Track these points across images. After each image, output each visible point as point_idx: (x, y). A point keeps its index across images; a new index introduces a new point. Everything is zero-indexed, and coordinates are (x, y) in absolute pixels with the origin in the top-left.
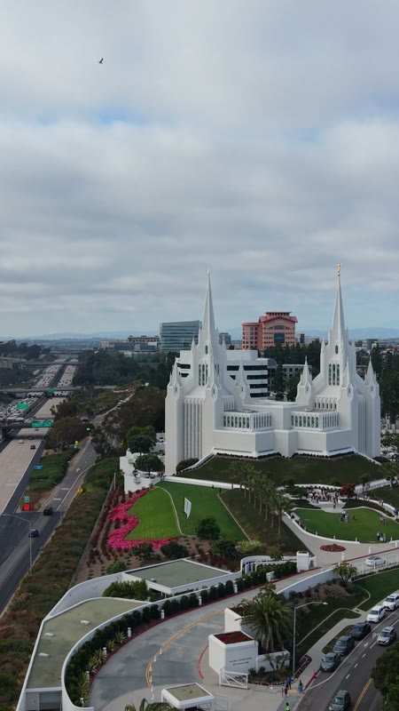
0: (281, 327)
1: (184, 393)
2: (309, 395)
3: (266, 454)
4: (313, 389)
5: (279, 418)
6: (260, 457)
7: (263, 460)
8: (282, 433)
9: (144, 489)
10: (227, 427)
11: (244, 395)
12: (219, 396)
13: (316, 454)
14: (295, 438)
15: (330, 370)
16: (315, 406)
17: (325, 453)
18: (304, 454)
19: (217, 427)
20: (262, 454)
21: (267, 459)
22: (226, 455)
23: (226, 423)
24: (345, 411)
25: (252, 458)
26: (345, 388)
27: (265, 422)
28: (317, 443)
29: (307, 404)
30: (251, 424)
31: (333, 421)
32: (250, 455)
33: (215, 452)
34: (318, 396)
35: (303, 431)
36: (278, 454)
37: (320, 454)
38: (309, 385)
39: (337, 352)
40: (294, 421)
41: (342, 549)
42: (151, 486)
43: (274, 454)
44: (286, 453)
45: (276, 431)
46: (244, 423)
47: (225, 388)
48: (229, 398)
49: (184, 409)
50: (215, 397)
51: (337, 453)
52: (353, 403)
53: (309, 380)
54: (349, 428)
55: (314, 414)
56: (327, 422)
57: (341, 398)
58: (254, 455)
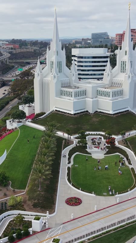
1: (43, 77)
2: (109, 78)
3: (79, 112)
4: (112, 75)
5: (90, 92)
6: (75, 114)
7: (76, 116)
9: (13, 129)
10: (62, 96)
11: (74, 78)
12: (58, 79)
13: (106, 112)
14: (96, 103)
15: (122, 65)
16: (112, 85)
17: (111, 112)
18: (100, 112)
19: (57, 96)
20: (77, 112)
21: (79, 115)
22: (59, 111)
23: (62, 93)
24: (126, 88)
25: (70, 114)
26: (127, 75)
27: (84, 93)
29: (108, 83)
30: (73, 96)
31: (121, 93)
32: (70, 112)
33: (55, 109)
34: (114, 79)
35: (101, 99)
36: (87, 111)
37: (108, 112)
38: (110, 73)
39: (126, 54)
40: (99, 93)
42: (16, 128)
43: (84, 112)
44: (91, 111)
45: (87, 99)
46: (70, 94)
47: (64, 74)
48: (66, 80)
49: (43, 85)
50: (56, 80)
51: (118, 111)
52: (131, 83)
53: (110, 70)
54: (128, 97)
55: (108, 90)
56: (115, 94)
57: (124, 81)
58: (72, 113)
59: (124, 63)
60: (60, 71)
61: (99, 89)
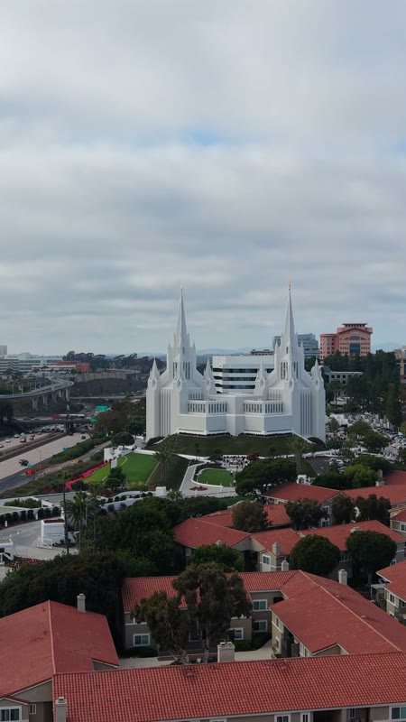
0: (357, 338)
1: (160, 386)
2: (263, 387)
3: (215, 433)
4: (267, 383)
5: (232, 406)
6: (208, 435)
7: (211, 437)
8: (231, 416)
10: (189, 412)
11: (208, 388)
12: (183, 386)
13: (256, 433)
14: (243, 421)
15: (281, 367)
16: (267, 396)
17: (263, 433)
18: (248, 434)
19: (182, 412)
20: (212, 433)
21: (214, 436)
22: (185, 433)
23: (189, 408)
24: (287, 400)
25: (202, 435)
26: (288, 382)
27: (224, 408)
28: (258, 424)
29: (262, 395)
30: (207, 410)
31: (280, 408)
32: (201, 433)
33: (178, 432)
34: (271, 389)
35: (249, 415)
36: (228, 434)
37: (259, 433)
38: (264, 380)
39: (287, 352)
40: (246, 408)
41: (205, 489)
42: (120, 455)
43: (223, 434)
44: (233, 433)
45: (228, 415)
46: (201, 409)
47: (194, 381)
48: (196, 390)
49: (160, 398)
50: (180, 388)
51: (274, 433)
52: (293, 393)
53: (264, 375)
54: (290, 414)
55: (260, 402)
56: (270, 409)
57: (284, 390)
58: (205, 433)
59: (284, 365)
60: (188, 376)
61: (249, 402)
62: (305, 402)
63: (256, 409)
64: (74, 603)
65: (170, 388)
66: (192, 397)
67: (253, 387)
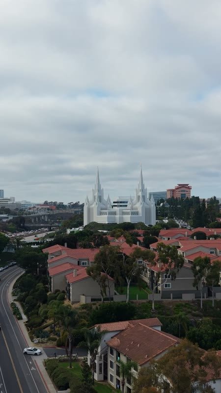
2: (131, 205)
5: (118, 212)
11: (109, 206)
14: (122, 218)
16: (132, 209)
19: (98, 215)
23: (101, 214)
24: (140, 210)
26: (140, 203)
27: (115, 213)
28: (128, 219)
29: (130, 209)
30: (108, 214)
31: (137, 213)
32: (105, 223)
36: (116, 223)
40: (124, 213)
43: (114, 223)
44: (118, 223)
45: (116, 216)
46: (105, 214)
47: (103, 203)
48: (104, 206)
49: (89, 210)
50: (97, 205)
52: (142, 207)
54: (141, 215)
55: (129, 211)
56: (133, 213)
57: (139, 207)
58: (107, 223)
59: (139, 197)
60: (100, 201)
61: (125, 211)
62: (147, 211)
63: (127, 213)
64: (64, 245)
65: (93, 206)
66: (102, 209)
67: (126, 206)
